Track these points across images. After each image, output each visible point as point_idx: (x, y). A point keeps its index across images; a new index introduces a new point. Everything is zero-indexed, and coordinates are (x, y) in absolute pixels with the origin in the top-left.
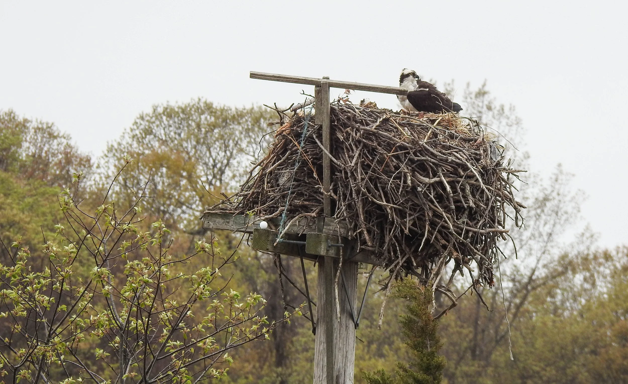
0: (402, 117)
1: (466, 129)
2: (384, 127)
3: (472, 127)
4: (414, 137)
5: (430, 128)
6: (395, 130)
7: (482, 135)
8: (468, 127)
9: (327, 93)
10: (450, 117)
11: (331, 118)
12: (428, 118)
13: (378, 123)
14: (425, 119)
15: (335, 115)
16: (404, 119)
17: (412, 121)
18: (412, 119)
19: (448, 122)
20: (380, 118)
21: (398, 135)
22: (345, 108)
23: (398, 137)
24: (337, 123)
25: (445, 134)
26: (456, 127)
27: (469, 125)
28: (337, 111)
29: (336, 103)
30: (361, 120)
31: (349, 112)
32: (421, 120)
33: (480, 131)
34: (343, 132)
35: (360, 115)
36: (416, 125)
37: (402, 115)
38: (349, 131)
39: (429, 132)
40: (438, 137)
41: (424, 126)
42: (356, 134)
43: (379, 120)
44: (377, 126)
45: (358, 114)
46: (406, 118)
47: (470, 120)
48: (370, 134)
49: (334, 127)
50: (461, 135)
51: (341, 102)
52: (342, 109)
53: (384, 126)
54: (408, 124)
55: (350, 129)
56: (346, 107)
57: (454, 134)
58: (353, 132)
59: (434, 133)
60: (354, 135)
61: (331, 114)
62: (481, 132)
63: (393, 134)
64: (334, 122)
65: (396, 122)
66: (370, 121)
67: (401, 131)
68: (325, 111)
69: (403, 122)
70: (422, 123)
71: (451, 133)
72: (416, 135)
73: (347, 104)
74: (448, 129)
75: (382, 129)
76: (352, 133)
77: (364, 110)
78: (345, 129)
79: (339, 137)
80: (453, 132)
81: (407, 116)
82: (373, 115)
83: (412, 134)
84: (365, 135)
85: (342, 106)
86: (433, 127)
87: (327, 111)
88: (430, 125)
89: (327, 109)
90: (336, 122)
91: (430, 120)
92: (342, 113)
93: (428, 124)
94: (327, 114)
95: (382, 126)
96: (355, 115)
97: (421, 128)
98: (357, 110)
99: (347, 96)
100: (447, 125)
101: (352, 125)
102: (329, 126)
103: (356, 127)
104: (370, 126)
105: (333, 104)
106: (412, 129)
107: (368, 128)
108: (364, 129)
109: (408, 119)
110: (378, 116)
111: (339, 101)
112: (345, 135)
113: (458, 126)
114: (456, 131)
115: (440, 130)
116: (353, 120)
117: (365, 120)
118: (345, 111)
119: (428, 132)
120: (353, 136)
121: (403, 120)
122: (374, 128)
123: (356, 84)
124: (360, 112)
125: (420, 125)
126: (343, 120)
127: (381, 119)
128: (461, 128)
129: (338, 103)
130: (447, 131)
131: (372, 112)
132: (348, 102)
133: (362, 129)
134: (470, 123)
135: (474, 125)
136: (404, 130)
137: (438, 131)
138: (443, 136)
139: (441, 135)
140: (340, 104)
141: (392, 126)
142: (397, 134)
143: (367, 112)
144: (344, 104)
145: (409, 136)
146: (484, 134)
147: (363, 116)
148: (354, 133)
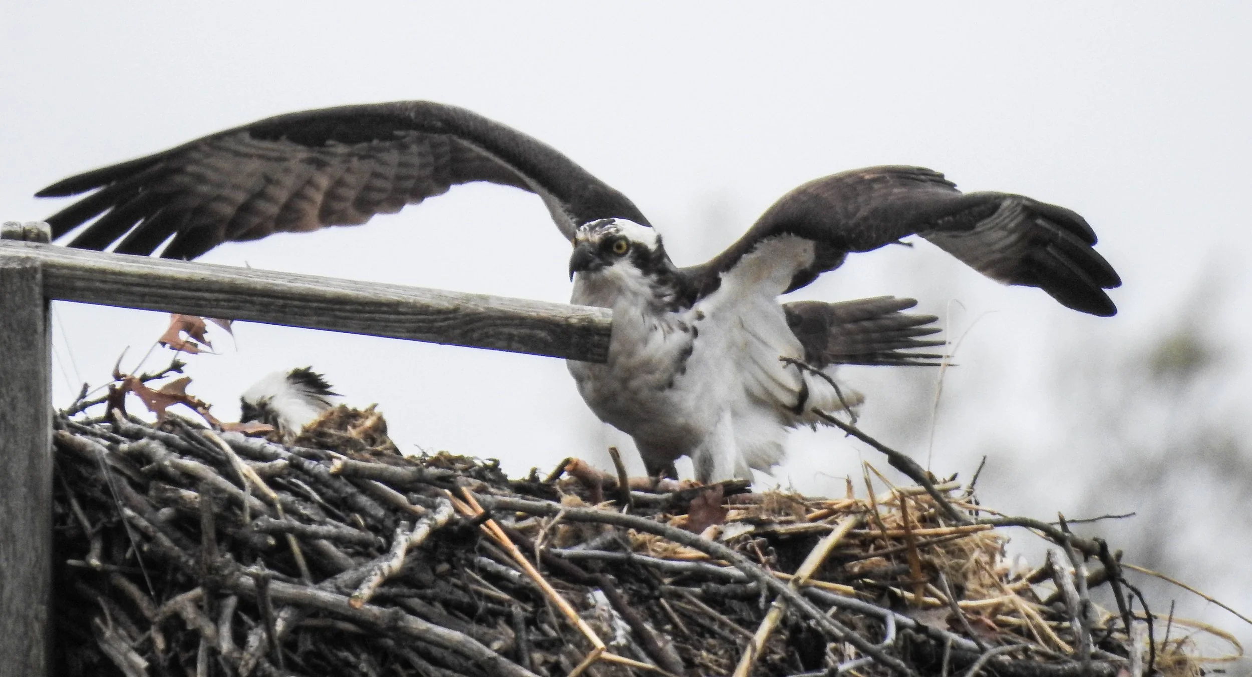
0: (569, 519)
1: (1025, 606)
2: (442, 588)
3: (1070, 587)
4: (656, 656)
5: (773, 593)
6: (517, 610)
7: (1140, 646)
8: (1046, 590)
9: (29, 345)
10: (914, 516)
11: (59, 519)
12: (759, 523)
13: (396, 561)
14: (733, 532)
15: (85, 503)
16: (587, 530)
17: (641, 547)
18: (640, 528)
19: (899, 556)
20: (414, 520)
21: (539, 645)
22: (158, 450)
23: (538, 656)
24: (106, 556)
25: (877, 634)
26: (959, 591)
27: (1048, 573)
28: (105, 475)
29: (100, 411)
30: (280, 534)
31: (191, 480)
32: (706, 536)
33: (1127, 616)
34: (143, 624)
35: (270, 503)
36: (674, 573)
37: (569, 503)
38: (190, 613)
39: (767, 625)
40: (831, 658)
41: (724, 579)
42: (240, 640)
43: (403, 540)
44: (390, 581)
45: (257, 493)
46: (597, 522)
47: (1060, 540)
48: (340, 639)
49: (81, 586)
50: (992, 650)
51: (134, 404)
52: (139, 458)
53: (442, 576)
54: (613, 566)
55: (197, 603)
56: (169, 445)
57: (941, 641)
58: (216, 620)
59: (796, 630)
60: (226, 645)
61: (59, 495)
62: (1140, 628)
63: (504, 636)
64: (83, 553)
65: (528, 551)
66: (337, 540)
67: (560, 615)
68: (18, 469)
69: (579, 550)
70: (714, 556)
71: (920, 629)
72: (667, 645)
73: (174, 423)
74: (898, 604)
75: (429, 601)
76: (209, 629)
77: (295, 466)
78: (158, 600)
79: (119, 659)
80: (937, 624)
81: (603, 508)
82: (364, 500)
83: (638, 635)
84: (306, 644)
85: (135, 436)
86: (790, 590)
87: (32, 466)
88: (771, 576)
89: (34, 454)
90: (97, 547)
91: (773, 539)
92: (142, 489)
93: (756, 569)
94: (33, 485)
95: (426, 576)
96: (234, 503)
97: (709, 599)
98: (244, 467)
99: (177, 367)
100: (893, 577)
101: (211, 569)
102: (43, 578)
103: (237, 589)
104: (346, 577)
105: (78, 418)
106: (638, 599)
107: (325, 594)
108: (297, 604)
109: (610, 533)
110: (395, 509)
111: (116, 399)
112: (160, 643)
113: (971, 585)
114: (954, 623)
115: (843, 608)
116: (221, 536)
117: (303, 537)
118: (161, 474)
119: (753, 626)
120: (214, 652)
121: (577, 538)
122: (366, 591)
123: (240, 279)
124: (270, 479)
125: (697, 577)
126: (146, 537)
127: (422, 531)
128: (994, 598)
129: (109, 417)
130: (892, 618)
131: (351, 475)
132: (179, 410)
133: (280, 602)
134: (1061, 561)
135: (1085, 572)
136: (583, 606)
137: (826, 621)
138: (862, 650)
139: (850, 649)
140: (125, 424)
141: (497, 579)
142: (534, 636)
143: (316, 481)
144: (150, 418)
145: (620, 650)
146: (1159, 638)
147: (289, 510)
148: (226, 630)
